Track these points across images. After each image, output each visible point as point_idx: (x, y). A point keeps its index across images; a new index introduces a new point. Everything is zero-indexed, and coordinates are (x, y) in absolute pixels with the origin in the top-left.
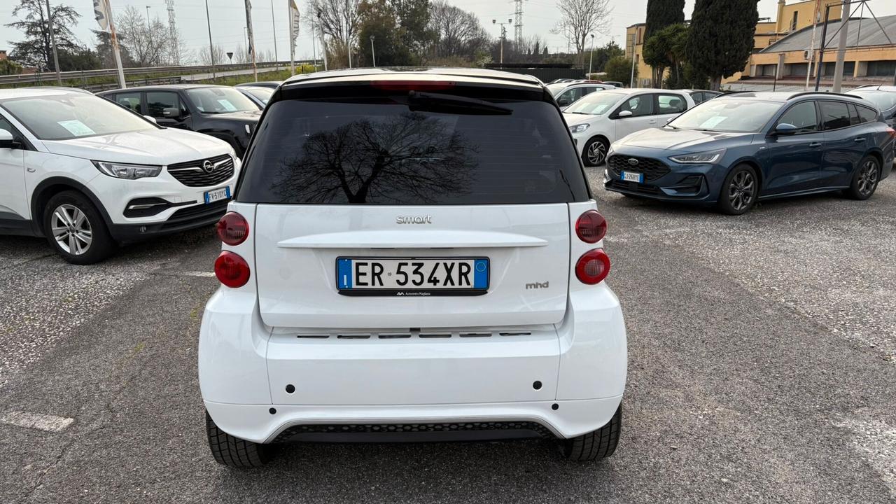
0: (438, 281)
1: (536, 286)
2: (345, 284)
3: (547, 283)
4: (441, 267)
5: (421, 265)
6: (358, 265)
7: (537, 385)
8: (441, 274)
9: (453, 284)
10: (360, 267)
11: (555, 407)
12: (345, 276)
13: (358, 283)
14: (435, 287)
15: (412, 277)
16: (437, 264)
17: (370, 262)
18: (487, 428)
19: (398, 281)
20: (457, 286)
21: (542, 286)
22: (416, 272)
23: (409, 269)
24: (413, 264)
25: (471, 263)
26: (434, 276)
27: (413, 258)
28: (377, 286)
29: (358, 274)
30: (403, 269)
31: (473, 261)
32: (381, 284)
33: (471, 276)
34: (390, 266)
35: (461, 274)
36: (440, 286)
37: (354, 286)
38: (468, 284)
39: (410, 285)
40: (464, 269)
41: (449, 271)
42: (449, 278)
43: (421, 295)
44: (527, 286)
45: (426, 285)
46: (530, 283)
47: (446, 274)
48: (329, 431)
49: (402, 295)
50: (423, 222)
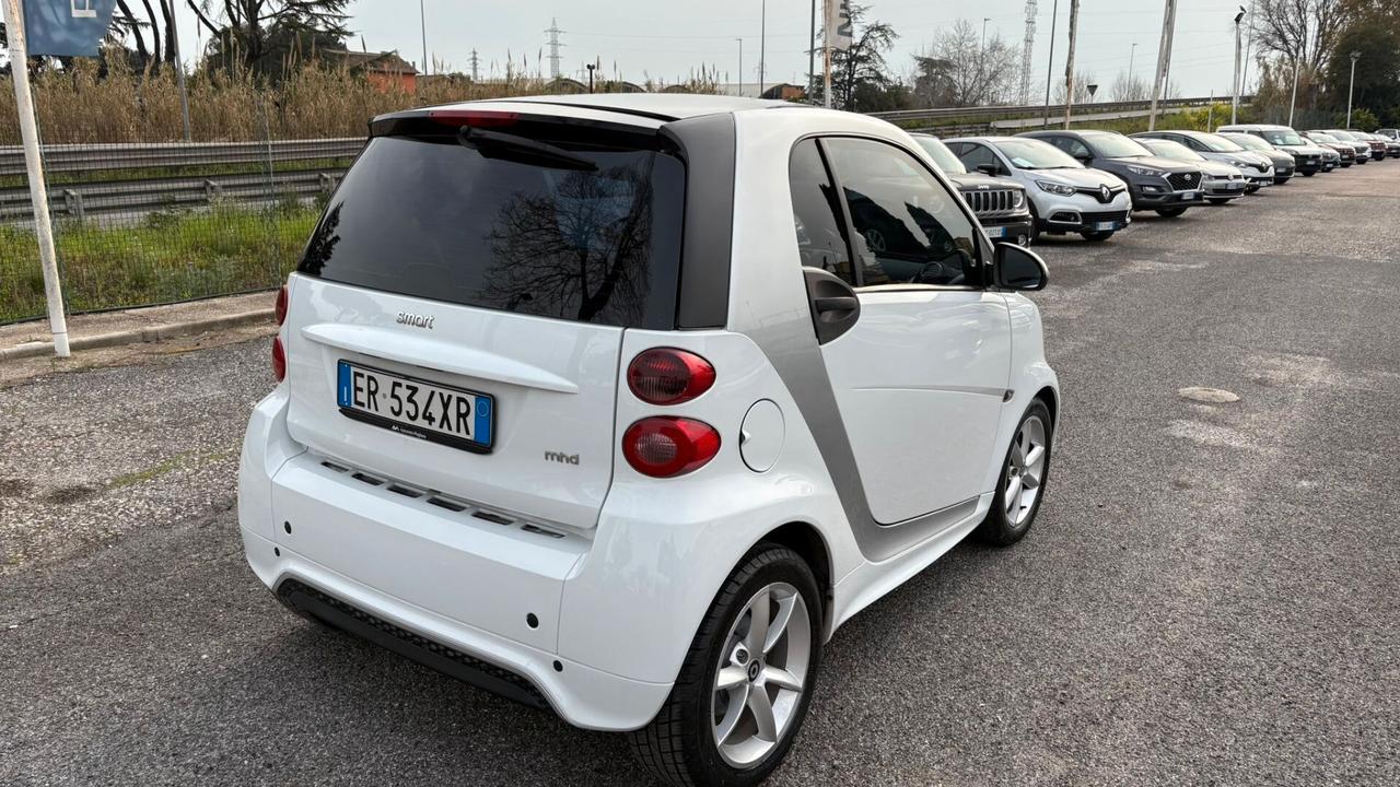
0: (433, 420)
1: (560, 458)
3: (577, 458)
4: (437, 399)
9: (450, 428)
20: (454, 433)
21: (569, 460)
22: (410, 399)
23: (403, 393)
24: (408, 387)
25: (471, 399)
26: (429, 410)
27: (407, 378)
30: (398, 391)
32: (377, 410)
33: (471, 420)
35: (459, 415)
36: (435, 427)
38: (468, 433)
39: (403, 418)
40: (463, 409)
41: (446, 406)
42: (445, 417)
43: (416, 436)
44: (547, 454)
46: (552, 451)
47: (442, 411)
49: (396, 431)
50: (423, 325)
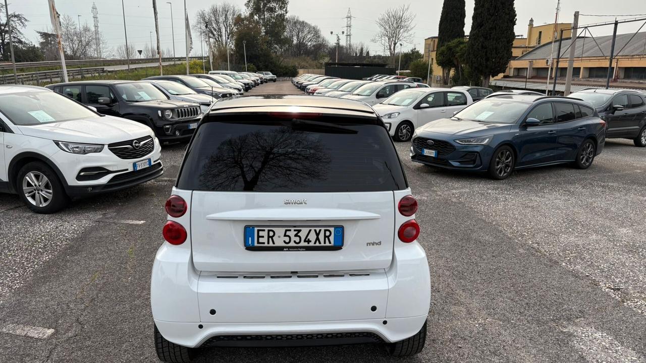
0: (311, 241)
1: (373, 244)
2: (250, 243)
3: (380, 242)
4: (313, 233)
5: (299, 231)
6: (258, 231)
7: (374, 309)
8: (313, 237)
9: (320, 243)
10: (260, 232)
11: (385, 322)
12: (250, 238)
13: (258, 243)
14: (308, 245)
15: (294, 238)
16: (310, 231)
17: (266, 229)
18: (341, 337)
19: (285, 242)
20: (323, 244)
21: (377, 244)
22: (296, 235)
23: (292, 233)
24: (295, 230)
25: (332, 229)
26: (308, 238)
27: (295, 227)
28: (271, 244)
29: (259, 237)
30: (288, 233)
31: (333, 228)
32: (274, 243)
33: (332, 238)
34: (280, 232)
35: (325, 236)
36: (312, 244)
37: (256, 244)
38: (330, 243)
39: (292, 244)
40: (328, 234)
41: (318, 234)
42: (318, 239)
43: (299, 251)
44: (367, 244)
45: (303, 244)
46: (369, 242)
47: (315, 237)
48: (238, 339)
49: (287, 250)
50: (302, 203)
